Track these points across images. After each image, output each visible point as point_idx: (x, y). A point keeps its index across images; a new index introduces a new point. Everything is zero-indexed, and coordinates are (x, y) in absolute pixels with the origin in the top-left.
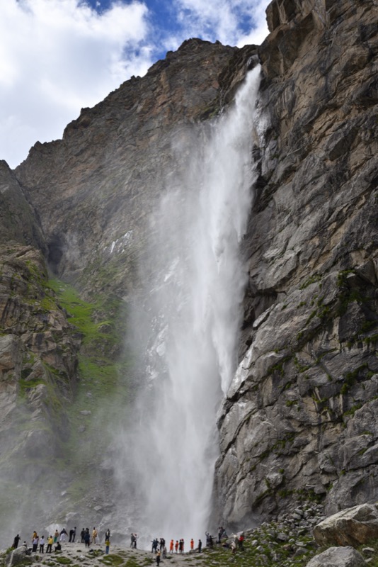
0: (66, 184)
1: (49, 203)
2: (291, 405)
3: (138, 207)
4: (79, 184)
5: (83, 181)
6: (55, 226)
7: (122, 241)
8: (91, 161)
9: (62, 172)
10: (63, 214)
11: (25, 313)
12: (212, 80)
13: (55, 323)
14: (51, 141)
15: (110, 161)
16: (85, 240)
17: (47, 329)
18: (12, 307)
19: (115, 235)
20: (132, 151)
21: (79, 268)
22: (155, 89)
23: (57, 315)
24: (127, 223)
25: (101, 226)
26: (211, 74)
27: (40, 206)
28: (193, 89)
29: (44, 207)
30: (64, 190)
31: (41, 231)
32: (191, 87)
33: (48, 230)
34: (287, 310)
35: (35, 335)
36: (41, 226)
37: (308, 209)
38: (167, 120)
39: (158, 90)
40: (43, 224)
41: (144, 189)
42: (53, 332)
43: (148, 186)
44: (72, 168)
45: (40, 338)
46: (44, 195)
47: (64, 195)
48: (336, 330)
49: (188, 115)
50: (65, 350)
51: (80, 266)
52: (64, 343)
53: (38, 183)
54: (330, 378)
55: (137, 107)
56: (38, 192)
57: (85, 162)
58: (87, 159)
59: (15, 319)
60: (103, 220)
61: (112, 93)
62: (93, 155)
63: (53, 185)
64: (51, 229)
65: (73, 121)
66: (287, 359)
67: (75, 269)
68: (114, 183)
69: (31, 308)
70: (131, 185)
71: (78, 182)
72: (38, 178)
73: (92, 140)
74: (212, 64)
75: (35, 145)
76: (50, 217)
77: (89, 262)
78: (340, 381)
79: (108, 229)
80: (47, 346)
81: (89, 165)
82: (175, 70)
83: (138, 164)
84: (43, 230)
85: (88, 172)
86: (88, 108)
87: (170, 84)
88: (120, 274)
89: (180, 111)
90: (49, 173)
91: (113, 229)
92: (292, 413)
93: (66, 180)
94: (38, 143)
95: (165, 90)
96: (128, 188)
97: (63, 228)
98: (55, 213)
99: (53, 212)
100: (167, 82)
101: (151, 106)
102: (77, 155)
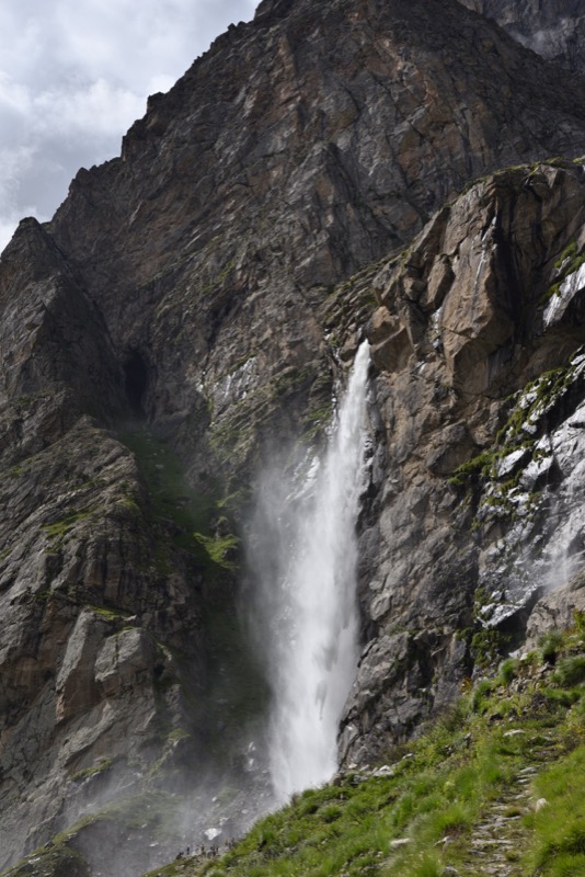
0: (138, 253)
1: (116, 290)
2: (378, 736)
3: (260, 317)
4: (162, 254)
5: (167, 249)
6: (132, 332)
7: (241, 376)
8: (176, 209)
9: (130, 231)
10: (142, 312)
11: (142, 586)
12: (365, 56)
13: (176, 594)
14: (102, 163)
15: (209, 211)
16: (182, 362)
17: (168, 605)
18: (127, 581)
19: (229, 361)
20: (243, 196)
21: (178, 410)
22: (272, 69)
23: (176, 581)
24: (245, 343)
25: (205, 339)
26: (363, 43)
27: (102, 296)
28: (334, 74)
29: (109, 298)
30: (138, 265)
31: (109, 341)
32: (331, 69)
33: (121, 341)
34: (379, 654)
35: (156, 613)
36: (109, 333)
37: (399, 554)
38: (296, 138)
39: (276, 73)
40: (110, 328)
41: (268, 284)
42: (176, 607)
43: (273, 280)
44: (147, 223)
45: (163, 616)
46: (106, 275)
47: (138, 274)
48: (405, 683)
49: (329, 129)
50: (192, 627)
51: (179, 407)
52: (189, 618)
53: (92, 251)
54: (399, 721)
55: (243, 101)
56: (94, 268)
57: (166, 210)
58: (169, 207)
59: (132, 595)
60: (208, 330)
61: (198, 62)
62: (179, 198)
63: (118, 256)
64: (125, 337)
65: (137, 122)
66: (377, 698)
67: (172, 413)
68: (219, 261)
69: (147, 579)
70: (246, 271)
71: (159, 251)
72: (91, 242)
73: (174, 170)
74: (365, 21)
75: (78, 175)
76: (121, 317)
77: (194, 406)
78: (404, 725)
79: (218, 348)
80: (172, 625)
81: (174, 217)
82: (303, 29)
83: (255, 232)
84: (111, 340)
85: (173, 230)
86: (160, 94)
87: (296, 63)
88: (243, 445)
89: (316, 121)
90: (109, 232)
91: (226, 349)
92: (379, 743)
93: (139, 246)
94: (82, 170)
95: (289, 73)
96: (242, 275)
97: (146, 339)
98: (128, 309)
99: (124, 307)
100: (291, 58)
101: (267, 102)
102: (152, 198)
